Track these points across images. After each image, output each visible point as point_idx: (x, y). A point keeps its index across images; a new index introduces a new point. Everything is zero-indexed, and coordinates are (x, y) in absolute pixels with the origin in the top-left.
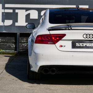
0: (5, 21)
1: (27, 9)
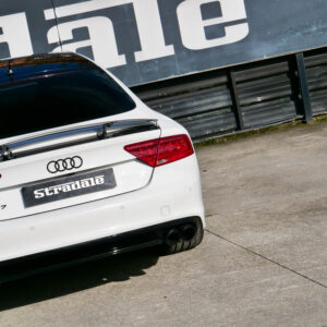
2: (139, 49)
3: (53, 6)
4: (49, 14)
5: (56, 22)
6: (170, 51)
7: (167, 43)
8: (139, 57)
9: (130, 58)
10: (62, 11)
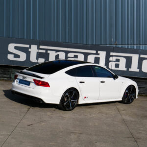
0: (39, 59)
1: (57, 51)
2: (131, 68)
3: (113, 52)
4: (111, 54)
5: (113, 56)
6: (138, 70)
7: (138, 68)
8: (130, 70)
9: (128, 69)
10: (115, 54)
